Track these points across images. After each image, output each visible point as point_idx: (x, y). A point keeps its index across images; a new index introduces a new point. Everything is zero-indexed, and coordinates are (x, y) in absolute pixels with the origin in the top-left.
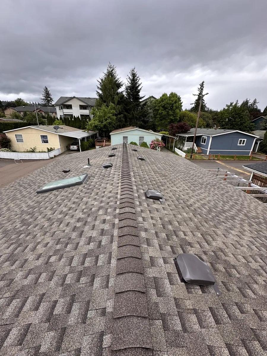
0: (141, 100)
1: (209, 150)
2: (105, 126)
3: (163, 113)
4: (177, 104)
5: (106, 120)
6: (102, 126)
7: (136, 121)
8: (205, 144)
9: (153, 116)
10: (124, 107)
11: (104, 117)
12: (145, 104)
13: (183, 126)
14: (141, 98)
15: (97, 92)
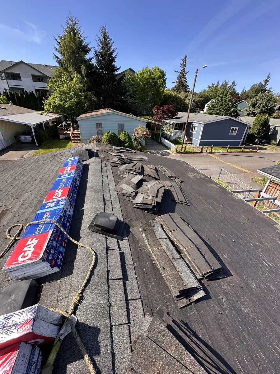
0: (116, 73)
7: (111, 101)
8: (195, 133)
13: (170, 109)
14: (116, 70)
15: (55, 56)
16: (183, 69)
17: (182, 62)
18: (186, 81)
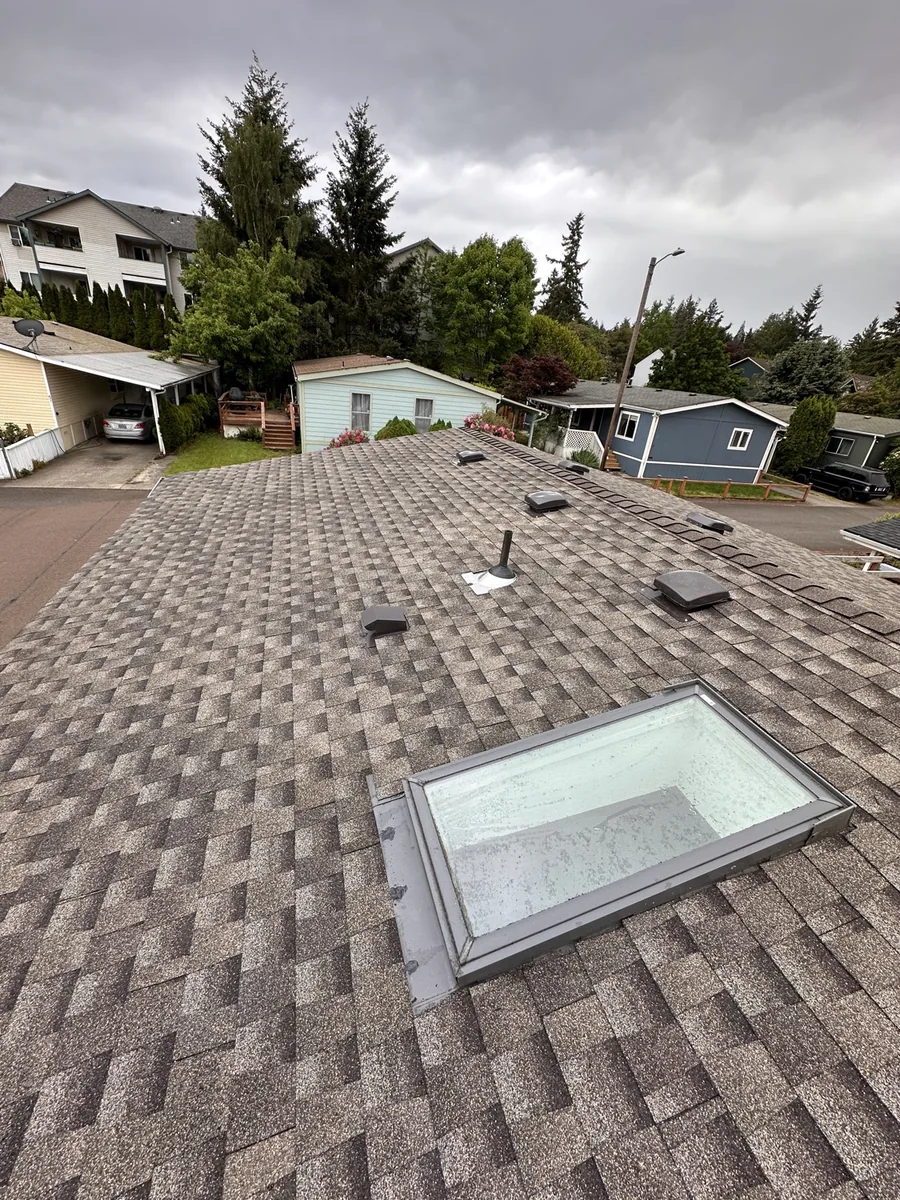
1: (644, 461)
2: (257, 340)
3: (472, 311)
4: (522, 284)
5: (263, 316)
6: (246, 341)
8: (632, 440)
9: (434, 319)
10: (324, 270)
11: (252, 301)
12: (405, 269)
13: (553, 368)
15: (203, 184)
16: (572, 254)
17: (568, 234)
18: (580, 288)
